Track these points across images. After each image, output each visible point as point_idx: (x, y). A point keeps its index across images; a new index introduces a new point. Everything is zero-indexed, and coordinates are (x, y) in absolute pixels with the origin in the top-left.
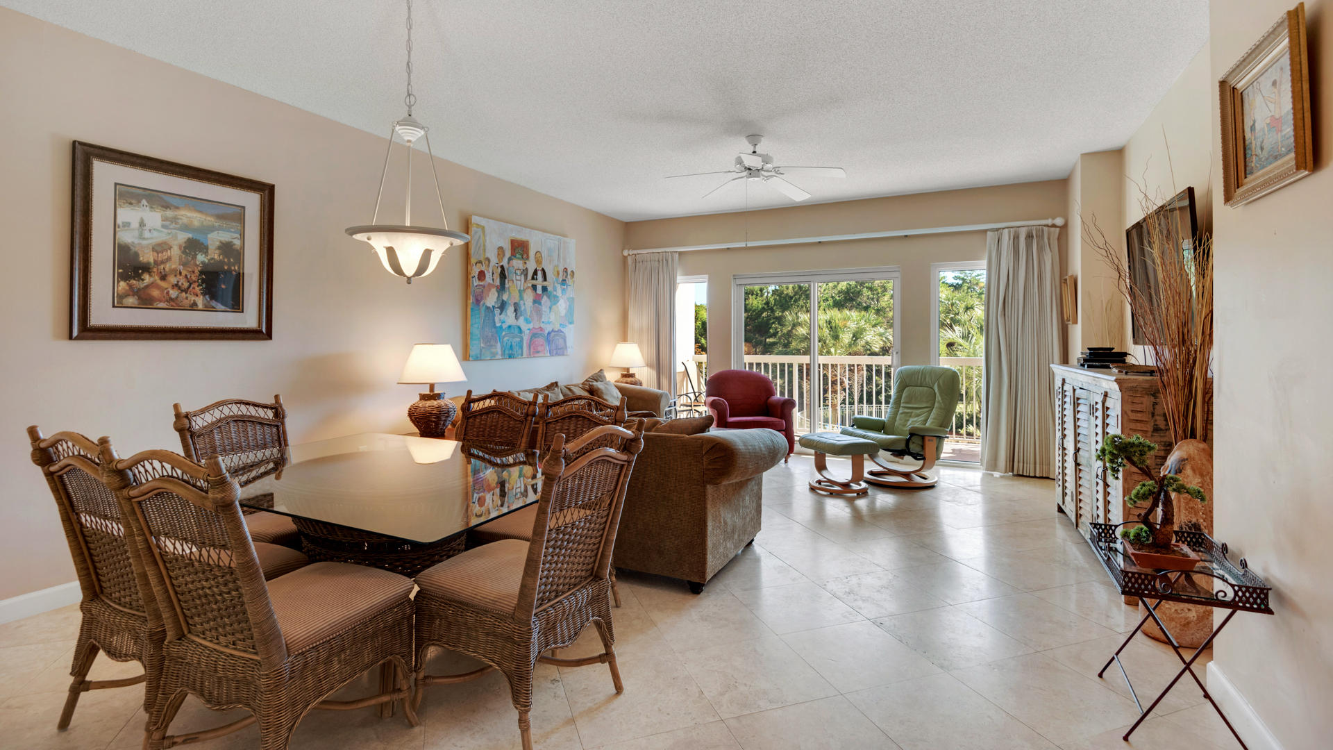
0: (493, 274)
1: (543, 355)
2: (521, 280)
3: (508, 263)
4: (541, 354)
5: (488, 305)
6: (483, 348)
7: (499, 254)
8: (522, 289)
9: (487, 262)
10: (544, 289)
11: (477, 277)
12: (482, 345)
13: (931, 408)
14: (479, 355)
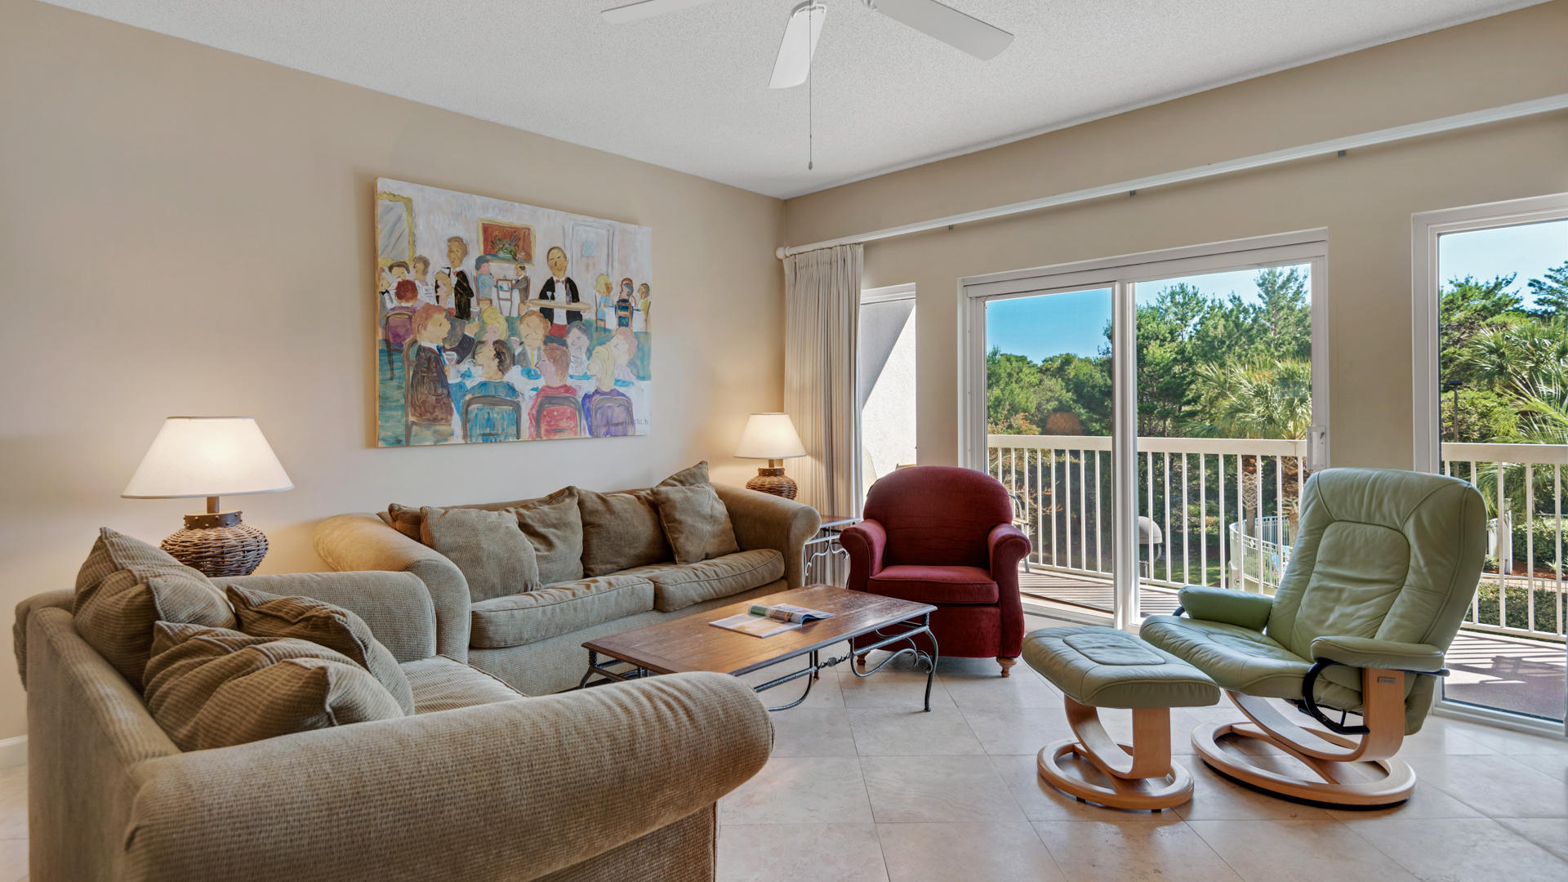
0: (437, 287)
1: (572, 436)
2: (510, 300)
3: (478, 267)
4: (565, 435)
5: (426, 344)
6: (414, 423)
7: (451, 251)
8: (515, 314)
9: (420, 266)
10: (573, 316)
11: (393, 292)
12: (411, 419)
13: (1398, 584)
14: (403, 438)
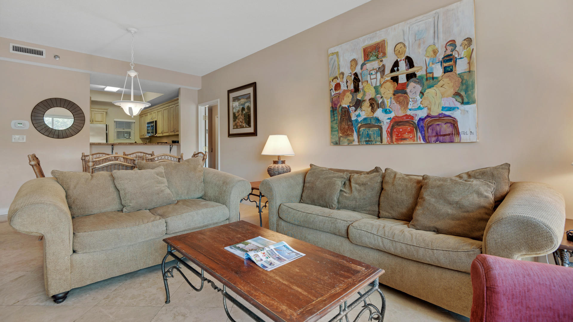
0: (347, 82)
1: (412, 142)
2: (376, 78)
3: (362, 69)
4: (405, 142)
5: (344, 106)
6: (341, 136)
7: (351, 66)
8: (378, 84)
9: (341, 76)
10: (410, 77)
12: (340, 135)
14: (338, 142)
